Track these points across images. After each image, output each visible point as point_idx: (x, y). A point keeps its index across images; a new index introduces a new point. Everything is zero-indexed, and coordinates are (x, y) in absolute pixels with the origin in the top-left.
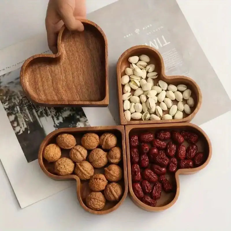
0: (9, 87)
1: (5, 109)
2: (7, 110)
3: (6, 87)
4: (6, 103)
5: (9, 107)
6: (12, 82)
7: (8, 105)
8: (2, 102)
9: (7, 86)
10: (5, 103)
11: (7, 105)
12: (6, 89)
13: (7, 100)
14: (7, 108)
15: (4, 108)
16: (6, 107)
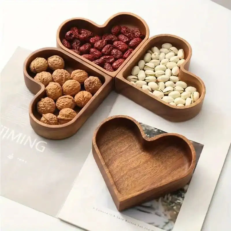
0: (163, 213)
1: (183, 198)
2: (183, 196)
3: (165, 215)
4: (178, 202)
5: (178, 196)
6: (156, 214)
7: (178, 198)
8: (181, 205)
9: (163, 215)
10: (180, 203)
11: (179, 200)
12: (167, 213)
13: (174, 204)
14: (181, 197)
15: (183, 200)
16: (181, 199)
